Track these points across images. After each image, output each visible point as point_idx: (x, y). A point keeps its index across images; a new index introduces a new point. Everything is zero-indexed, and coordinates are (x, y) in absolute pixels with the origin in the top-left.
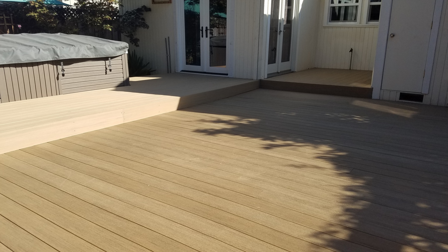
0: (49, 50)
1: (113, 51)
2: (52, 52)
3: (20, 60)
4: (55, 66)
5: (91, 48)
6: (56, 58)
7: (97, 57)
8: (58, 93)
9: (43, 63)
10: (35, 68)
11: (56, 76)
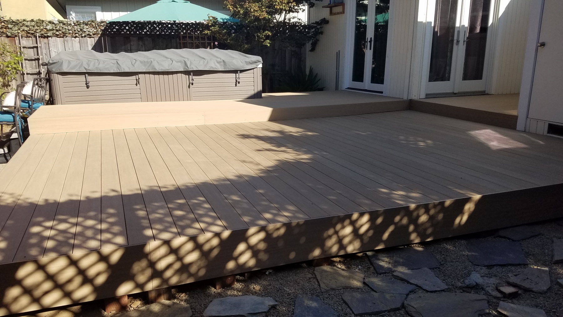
0: (180, 62)
1: (241, 64)
2: (183, 64)
3: (156, 69)
4: (187, 76)
5: (221, 62)
6: (186, 69)
7: (225, 70)
8: (189, 99)
9: (177, 72)
10: (170, 76)
11: (188, 85)
